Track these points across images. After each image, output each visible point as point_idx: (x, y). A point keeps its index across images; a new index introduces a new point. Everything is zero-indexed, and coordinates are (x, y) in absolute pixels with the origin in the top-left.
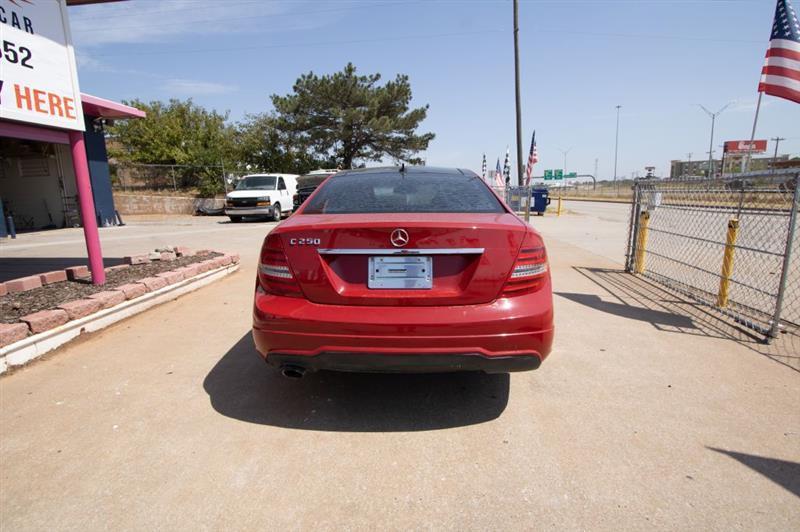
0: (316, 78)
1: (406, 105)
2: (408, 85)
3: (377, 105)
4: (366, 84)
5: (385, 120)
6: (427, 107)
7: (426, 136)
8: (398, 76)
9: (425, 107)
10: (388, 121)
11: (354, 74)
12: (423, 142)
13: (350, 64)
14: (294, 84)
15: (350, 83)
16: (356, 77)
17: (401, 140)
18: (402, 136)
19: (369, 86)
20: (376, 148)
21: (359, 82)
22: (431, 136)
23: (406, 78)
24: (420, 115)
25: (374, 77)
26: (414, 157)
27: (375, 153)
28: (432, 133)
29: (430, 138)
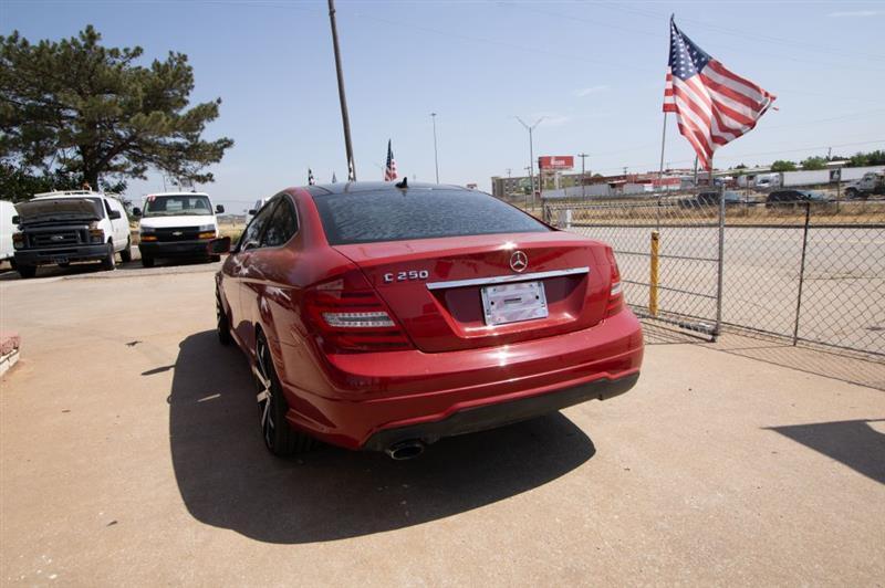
0: (25, 43)
1: (186, 97)
2: (190, 69)
3: (141, 94)
4: (119, 61)
5: (159, 117)
6: (219, 101)
7: (220, 142)
8: (171, 53)
9: (215, 101)
10: (164, 119)
11: (98, 43)
12: (216, 152)
13: (90, 28)
15: (91, 57)
16: (102, 50)
17: (180, 147)
18: (181, 140)
19: (124, 63)
20: (135, 158)
21: (107, 56)
22: (228, 143)
23: (185, 58)
24: (209, 112)
25: (131, 51)
26: (203, 172)
27: (133, 165)
28: (229, 138)
29: (225, 146)
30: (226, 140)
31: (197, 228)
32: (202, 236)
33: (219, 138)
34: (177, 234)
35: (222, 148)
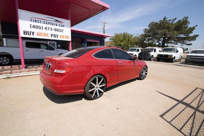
0: (154, 23)
1: (187, 26)
2: (188, 20)
4: (171, 22)
6: (196, 26)
8: (184, 17)
9: (195, 26)
13: (165, 17)
14: (149, 25)
15: (164, 22)
16: (167, 20)
19: (173, 22)
21: (168, 22)
22: (197, 36)
23: (187, 17)
24: (192, 29)
25: (174, 19)
26: (189, 43)
31: (168, 55)
33: (194, 35)
34: (163, 56)
35: (195, 37)
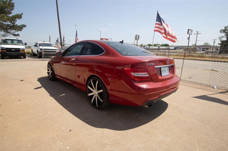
1: (11, 11)
2: (13, 3)
6: (22, 14)
7: (22, 25)
10: (5, 17)
12: (21, 28)
18: (9, 24)
22: (25, 26)
24: (19, 16)
26: (17, 33)
28: (25, 25)
29: (24, 27)
30: (24, 25)
31: (20, 49)
32: (21, 51)
34: (13, 50)
